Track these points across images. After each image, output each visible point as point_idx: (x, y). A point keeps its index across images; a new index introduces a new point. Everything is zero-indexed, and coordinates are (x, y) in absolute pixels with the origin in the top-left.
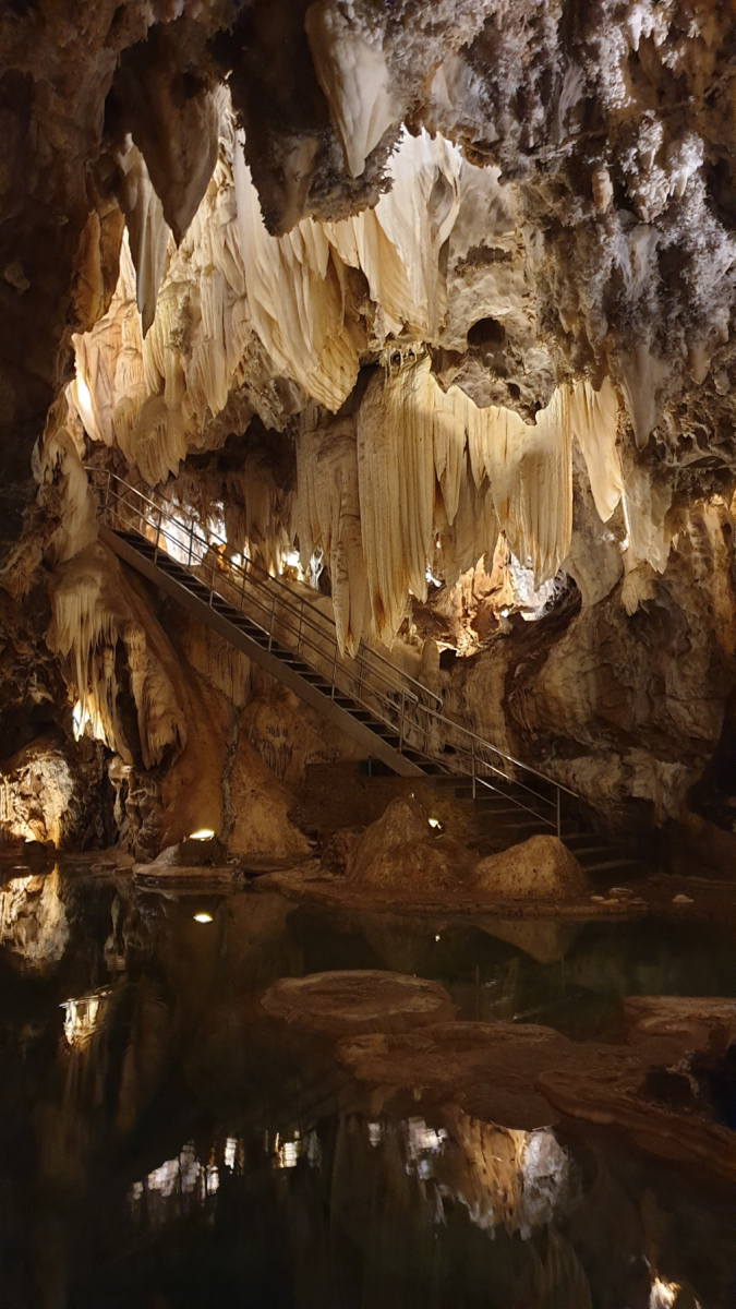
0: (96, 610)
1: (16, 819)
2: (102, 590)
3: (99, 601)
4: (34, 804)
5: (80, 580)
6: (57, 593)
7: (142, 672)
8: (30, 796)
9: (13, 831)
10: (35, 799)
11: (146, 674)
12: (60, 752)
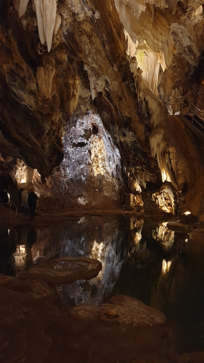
0: (161, 141)
1: (164, 206)
2: (163, 135)
3: (162, 139)
4: (169, 201)
5: (156, 133)
6: (150, 138)
7: (175, 160)
8: (168, 199)
9: (162, 209)
10: (169, 200)
11: (176, 161)
12: (170, 186)
